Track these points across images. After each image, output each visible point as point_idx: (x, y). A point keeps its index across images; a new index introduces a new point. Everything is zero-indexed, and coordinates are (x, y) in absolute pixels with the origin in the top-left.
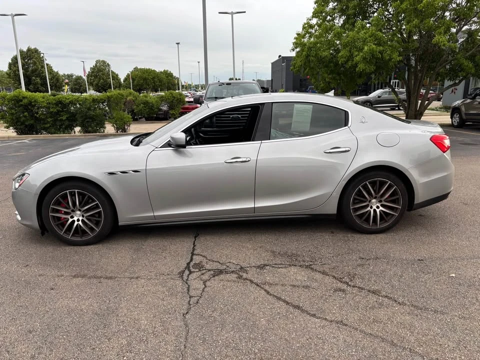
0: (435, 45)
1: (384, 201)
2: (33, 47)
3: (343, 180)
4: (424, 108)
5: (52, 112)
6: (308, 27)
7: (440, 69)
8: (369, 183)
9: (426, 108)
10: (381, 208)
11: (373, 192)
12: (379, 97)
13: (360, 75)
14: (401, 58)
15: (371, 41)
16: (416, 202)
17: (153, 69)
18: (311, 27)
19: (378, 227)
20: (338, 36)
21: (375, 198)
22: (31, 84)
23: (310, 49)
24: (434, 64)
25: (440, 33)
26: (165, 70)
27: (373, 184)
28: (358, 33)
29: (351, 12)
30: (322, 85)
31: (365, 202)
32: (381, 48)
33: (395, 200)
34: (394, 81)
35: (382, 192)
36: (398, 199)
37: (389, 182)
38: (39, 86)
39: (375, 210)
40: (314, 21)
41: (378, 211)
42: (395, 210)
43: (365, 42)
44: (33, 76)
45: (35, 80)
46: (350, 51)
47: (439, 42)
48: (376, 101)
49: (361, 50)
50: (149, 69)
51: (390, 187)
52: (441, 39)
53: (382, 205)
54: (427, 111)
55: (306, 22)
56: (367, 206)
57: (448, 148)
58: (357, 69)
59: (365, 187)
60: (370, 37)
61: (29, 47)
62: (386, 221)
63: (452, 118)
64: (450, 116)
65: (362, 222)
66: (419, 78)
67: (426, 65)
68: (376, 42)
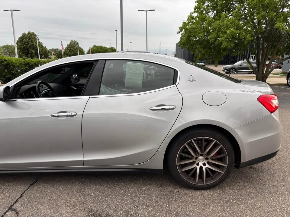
0: (277, 29)
1: (210, 158)
2: (31, 32)
3: (168, 138)
4: (268, 73)
5: (22, 70)
6: (191, 18)
7: (280, 47)
8: (195, 141)
9: (270, 73)
10: (207, 166)
11: (198, 150)
12: (240, 65)
13: (225, 49)
14: (252, 38)
15: (232, 26)
16: (242, 161)
17: (104, 46)
18: (193, 18)
19: (204, 184)
20: (210, 23)
21: (202, 155)
22: (29, 54)
23: (190, 32)
24: (276, 43)
25: (280, 21)
26: (111, 47)
27: (198, 142)
28: (223, 21)
29: (219, 8)
30: (199, 56)
31: (191, 159)
32: (238, 31)
33: (222, 158)
34: (252, 56)
35: (208, 150)
36: (224, 157)
37: (215, 141)
38: (34, 55)
39: (201, 167)
40: (196, 15)
41: (204, 168)
42: (221, 168)
43: (227, 27)
44: (31, 49)
45: (31, 51)
46: (218, 34)
47: (279, 27)
48: (239, 68)
49: (225, 33)
50: (102, 46)
51: (216, 145)
52: (280, 25)
53: (208, 163)
54: (270, 75)
55: (190, 15)
56: (193, 163)
57: (277, 108)
58: (222, 46)
59: (190, 144)
60: (231, 23)
61: (29, 32)
62: (212, 179)
63: (287, 80)
64: (286, 79)
65: (189, 178)
66: (265, 52)
67: (270, 44)
68: (235, 28)
